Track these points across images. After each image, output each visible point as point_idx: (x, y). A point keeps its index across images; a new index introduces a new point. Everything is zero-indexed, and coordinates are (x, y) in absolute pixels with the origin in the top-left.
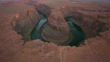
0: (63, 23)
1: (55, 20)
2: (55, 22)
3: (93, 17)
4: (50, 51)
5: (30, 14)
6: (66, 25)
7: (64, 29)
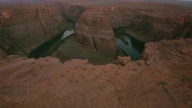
0: (103, 31)
1: (87, 25)
2: (87, 28)
3: (175, 23)
5: (40, 16)
6: (110, 35)
7: (105, 42)
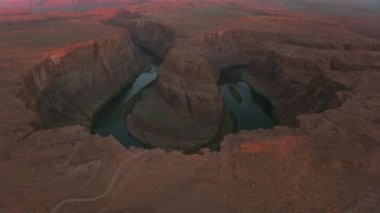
0: (200, 85)
2: (177, 79)
3: (316, 68)
4: (92, 160)
7: (205, 102)
